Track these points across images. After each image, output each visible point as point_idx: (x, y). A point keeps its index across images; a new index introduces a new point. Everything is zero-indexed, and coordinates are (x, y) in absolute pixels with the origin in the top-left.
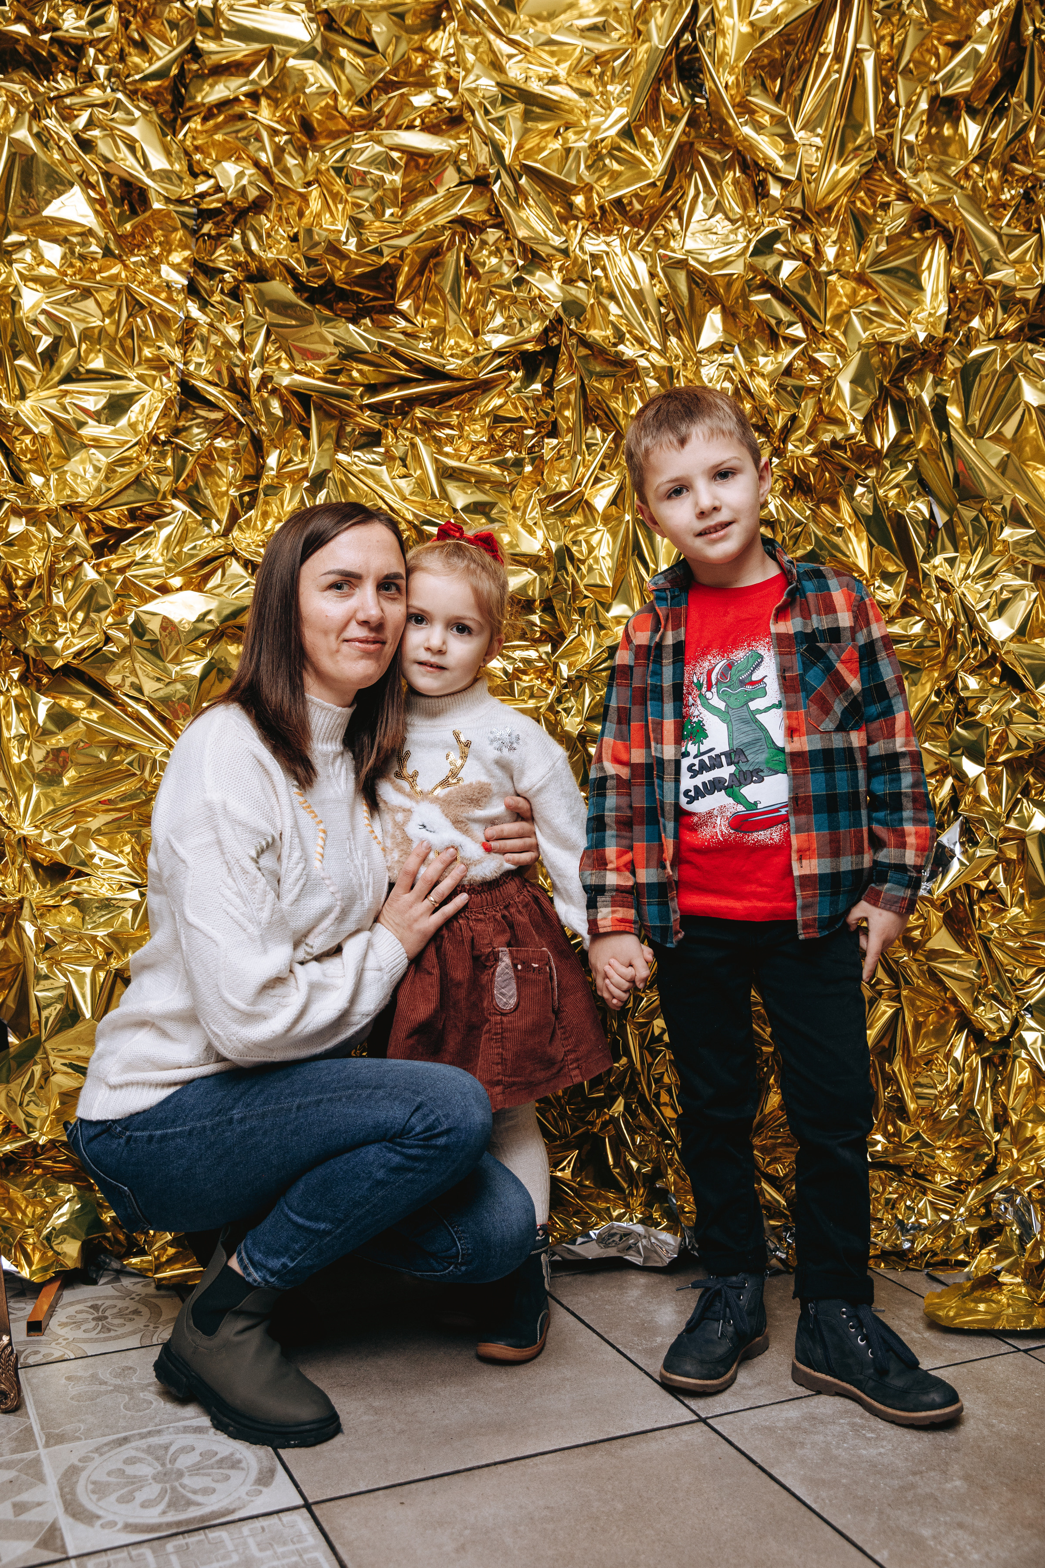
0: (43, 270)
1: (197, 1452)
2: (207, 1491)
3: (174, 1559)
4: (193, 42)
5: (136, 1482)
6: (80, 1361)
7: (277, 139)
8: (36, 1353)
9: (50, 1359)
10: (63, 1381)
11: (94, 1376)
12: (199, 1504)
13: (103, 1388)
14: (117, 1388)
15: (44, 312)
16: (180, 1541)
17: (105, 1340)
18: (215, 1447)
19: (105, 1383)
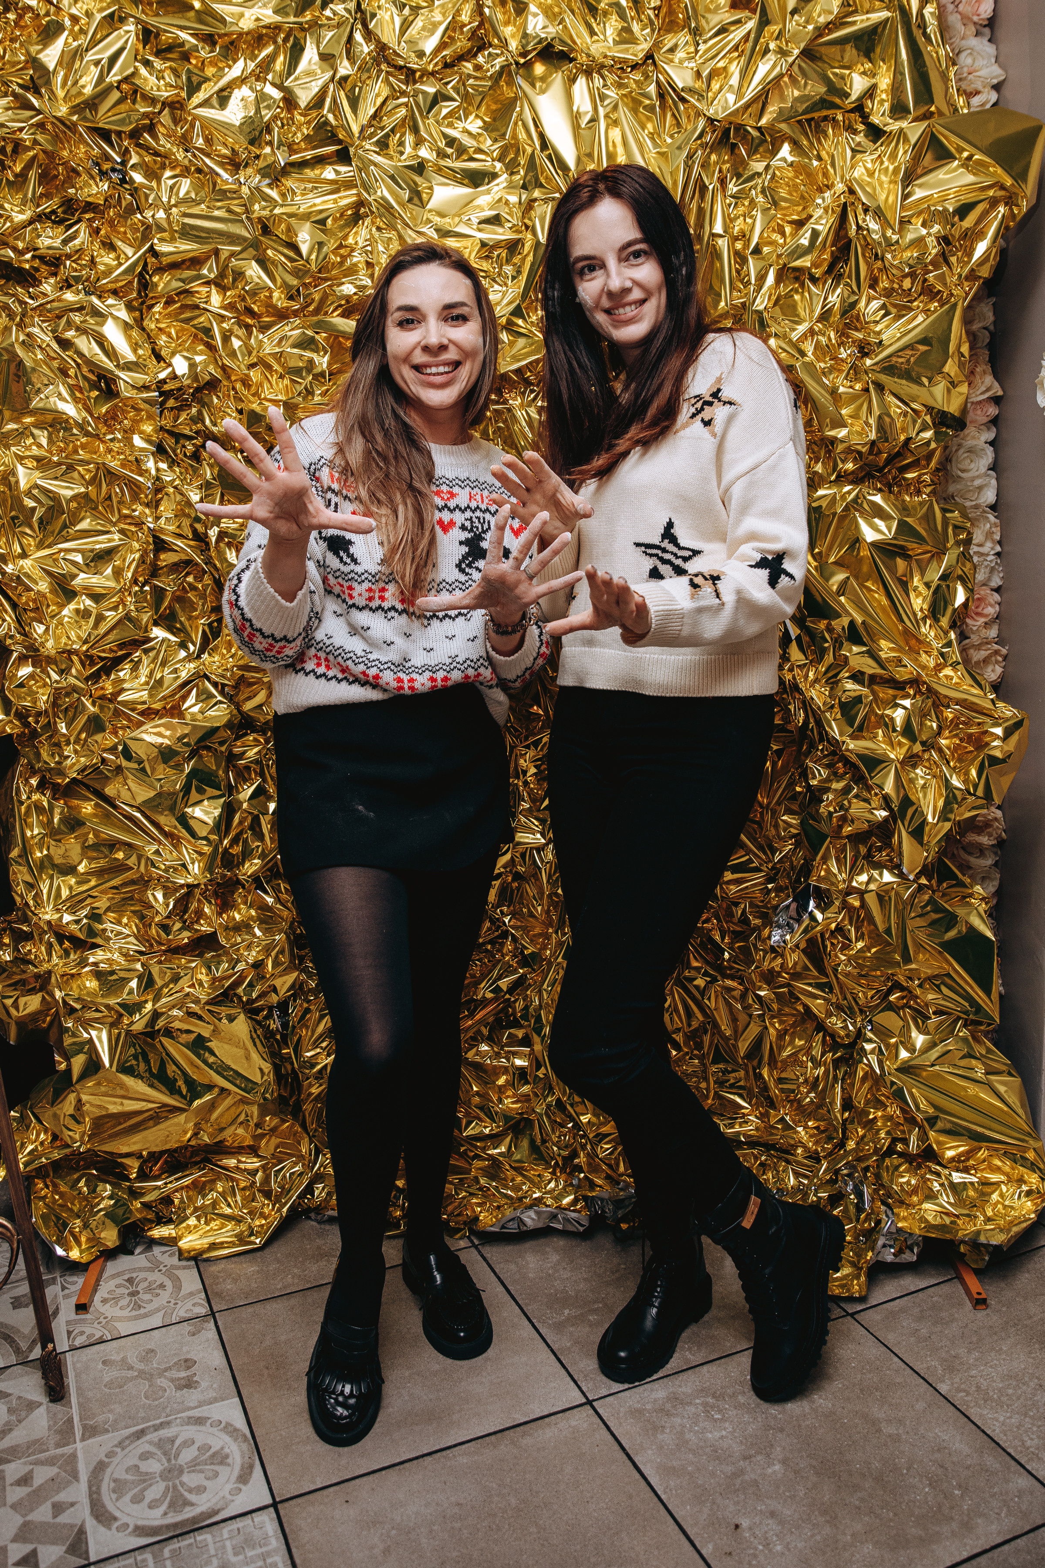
0: (35, 451)
1: (196, 1445)
2: (200, 1490)
3: (168, 1563)
4: (152, 245)
5: (146, 1479)
6: (114, 1342)
7: (224, 325)
8: (82, 1333)
9: (92, 1340)
10: (100, 1366)
11: (124, 1360)
12: (192, 1504)
13: (131, 1374)
14: (142, 1374)
15: (37, 486)
16: (175, 1545)
17: (136, 1318)
18: (210, 1441)
19: (131, 1368)
